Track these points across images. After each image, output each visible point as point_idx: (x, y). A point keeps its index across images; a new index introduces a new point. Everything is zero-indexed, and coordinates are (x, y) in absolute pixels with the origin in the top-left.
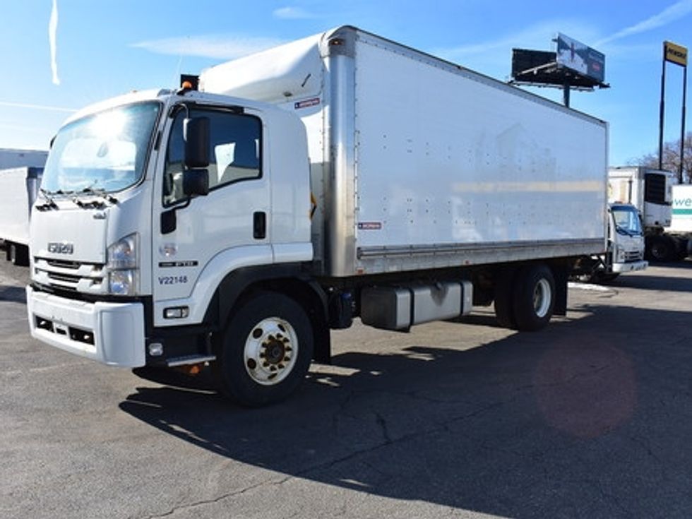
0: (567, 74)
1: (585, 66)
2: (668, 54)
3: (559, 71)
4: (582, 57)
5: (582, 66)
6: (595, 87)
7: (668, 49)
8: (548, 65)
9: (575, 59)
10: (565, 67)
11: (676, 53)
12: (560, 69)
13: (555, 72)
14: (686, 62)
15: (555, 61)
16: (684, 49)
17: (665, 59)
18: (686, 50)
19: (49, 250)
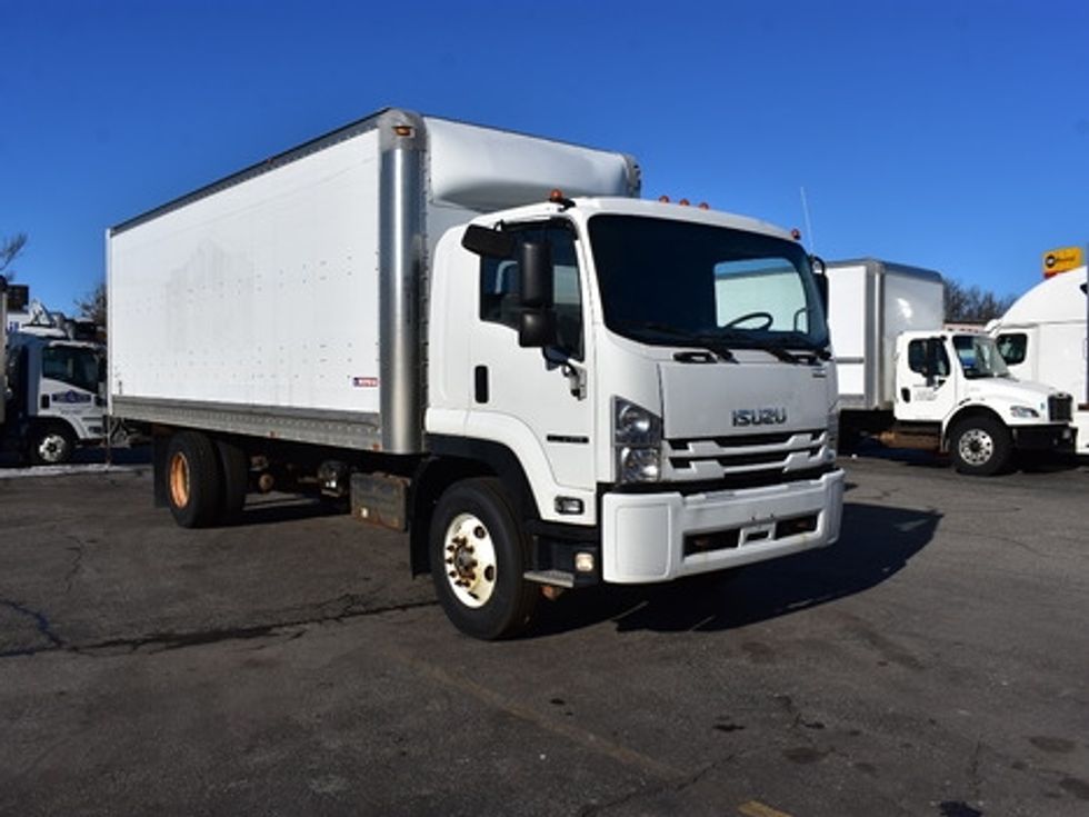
19: (735, 422)
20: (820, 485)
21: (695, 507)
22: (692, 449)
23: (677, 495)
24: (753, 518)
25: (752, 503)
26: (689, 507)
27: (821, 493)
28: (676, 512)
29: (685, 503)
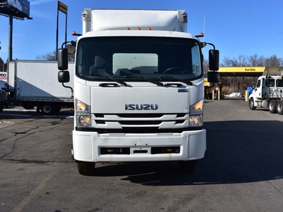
0: (13, 10)
1: (21, 7)
2: (60, 7)
3: (8, 7)
4: (20, 2)
5: (20, 6)
6: (25, 18)
7: (60, 5)
8: (3, 3)
9: (16, 2)
10: (12, 6)
11: (63, 7)
12: (9, 7)
13: (6, 7)
14: (67, 12)
15: (7, 2)
16: (66, 6)
17: (59, 9)
18: (67, 6)
19: (126, 108)
20: (180, 135)
21: (103, 138)
22: (106, 118)
23: (96, 133)
24: (136, 145)
25: (135, 139)
26: (100, 137)
27: (180, 138)
28: (95, 139)
29: (99, 136)
